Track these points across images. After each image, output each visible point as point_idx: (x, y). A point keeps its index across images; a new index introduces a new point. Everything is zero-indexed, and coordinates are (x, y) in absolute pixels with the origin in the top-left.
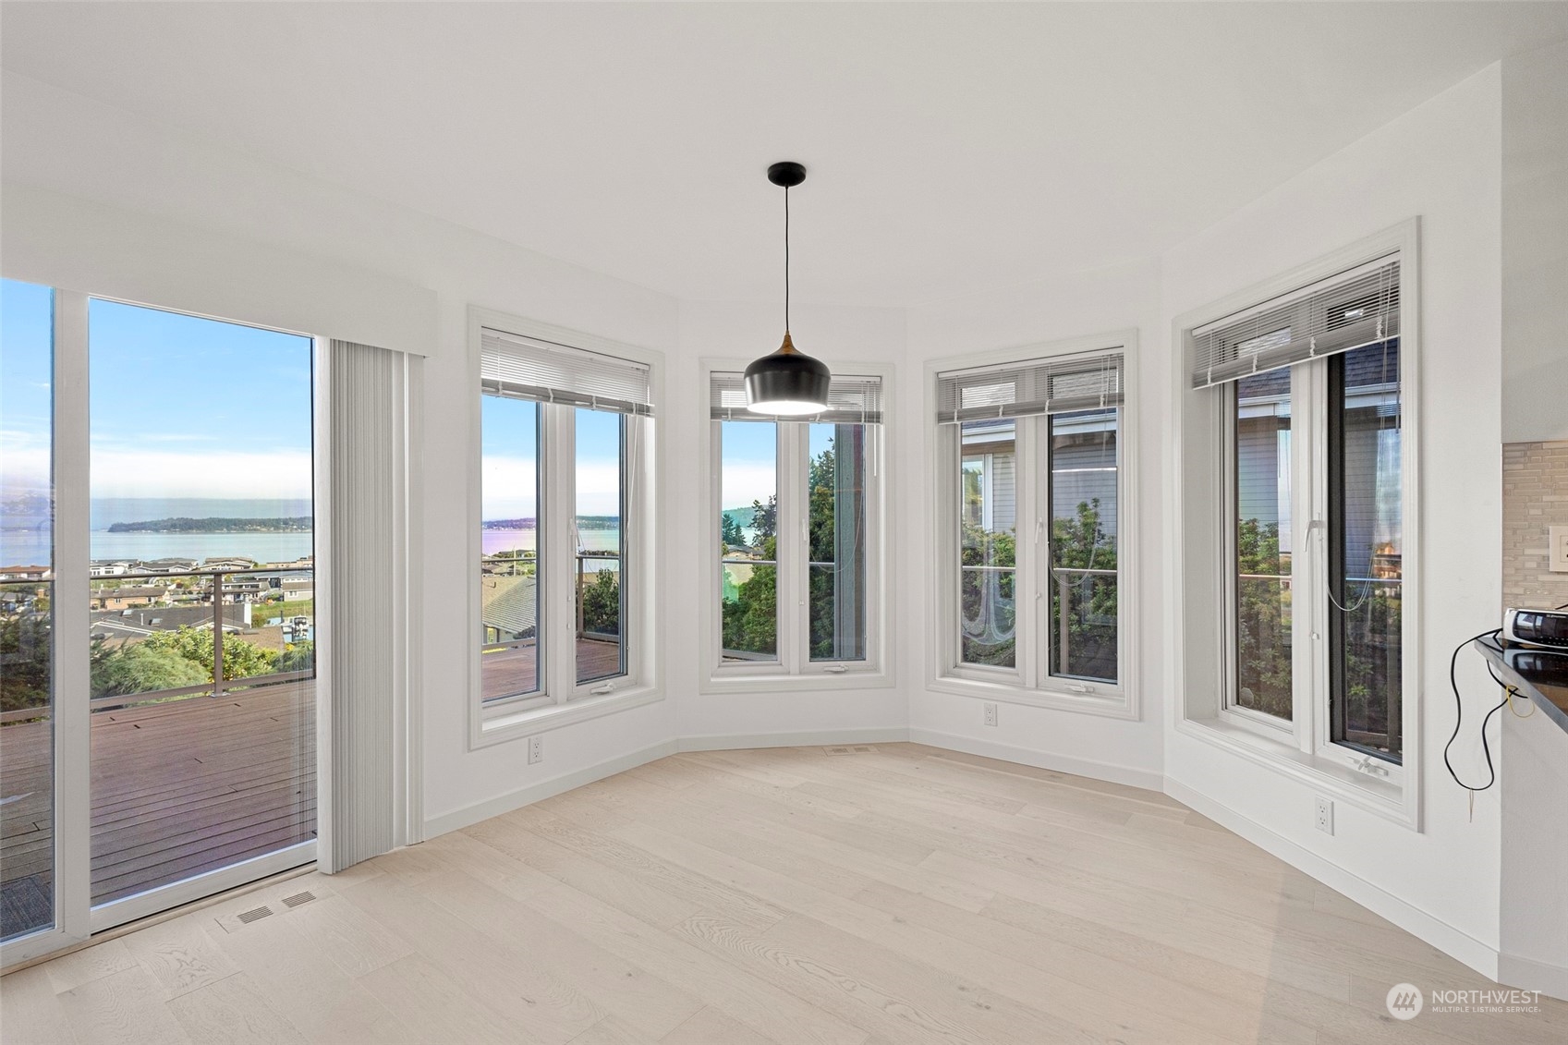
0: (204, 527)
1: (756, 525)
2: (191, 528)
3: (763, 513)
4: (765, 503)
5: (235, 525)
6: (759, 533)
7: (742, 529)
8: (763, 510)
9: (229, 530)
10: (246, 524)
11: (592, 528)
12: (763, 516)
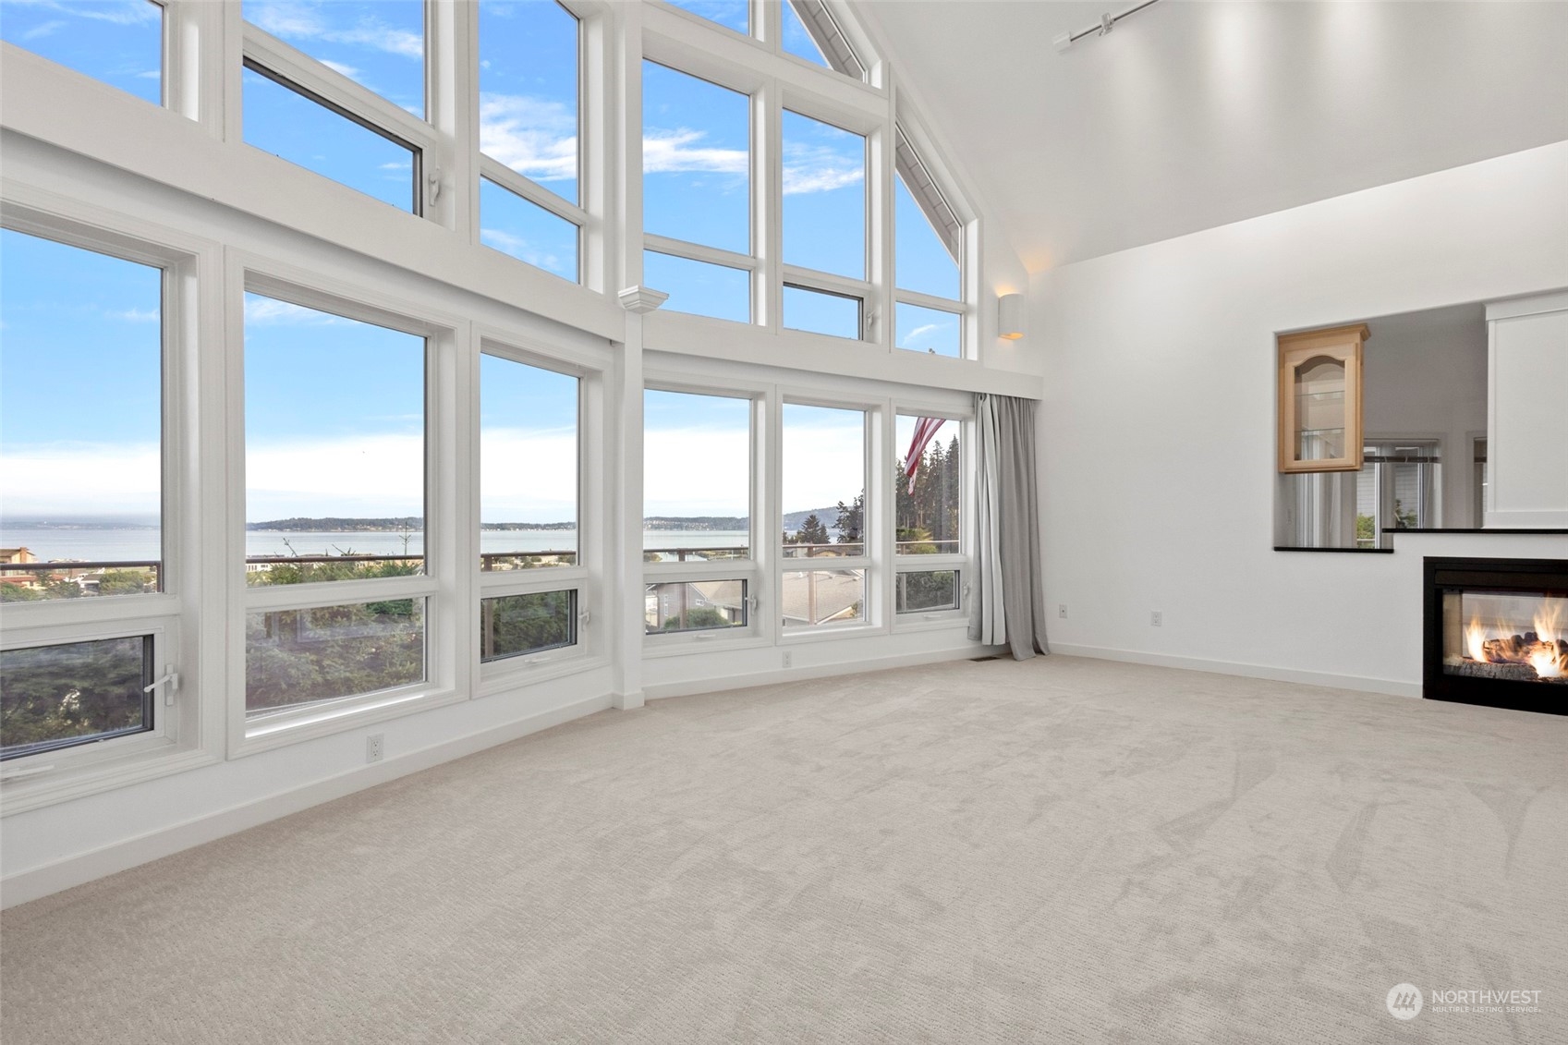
0: (321, 527)
1: (841, 526)
2: (310, 527)
3: (848, 514)
4: (849, 503)
5: (348, 524)
6: (843, 533)
7: (827, 530)
8: (847, 511)
9: (343, 529)
10: (357, 524)
11: (671, 529)
12: (848, 517)
